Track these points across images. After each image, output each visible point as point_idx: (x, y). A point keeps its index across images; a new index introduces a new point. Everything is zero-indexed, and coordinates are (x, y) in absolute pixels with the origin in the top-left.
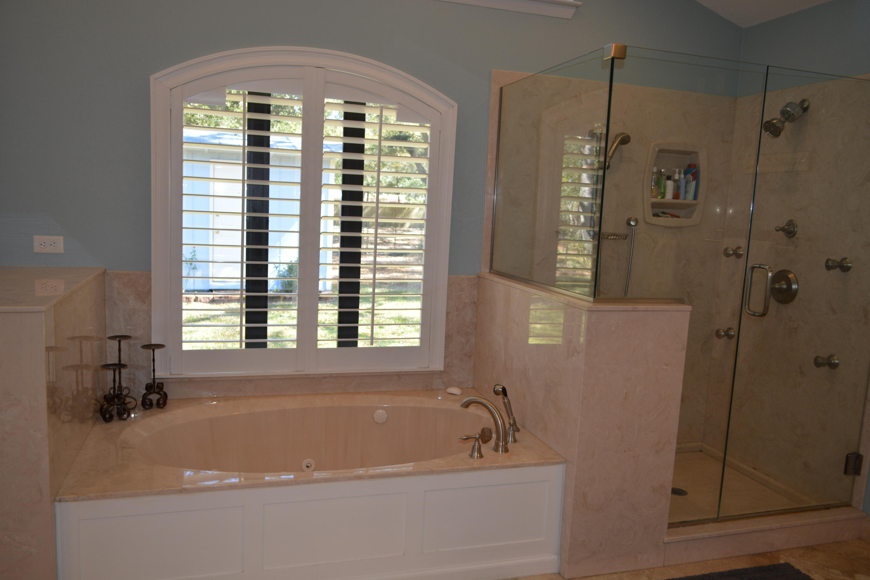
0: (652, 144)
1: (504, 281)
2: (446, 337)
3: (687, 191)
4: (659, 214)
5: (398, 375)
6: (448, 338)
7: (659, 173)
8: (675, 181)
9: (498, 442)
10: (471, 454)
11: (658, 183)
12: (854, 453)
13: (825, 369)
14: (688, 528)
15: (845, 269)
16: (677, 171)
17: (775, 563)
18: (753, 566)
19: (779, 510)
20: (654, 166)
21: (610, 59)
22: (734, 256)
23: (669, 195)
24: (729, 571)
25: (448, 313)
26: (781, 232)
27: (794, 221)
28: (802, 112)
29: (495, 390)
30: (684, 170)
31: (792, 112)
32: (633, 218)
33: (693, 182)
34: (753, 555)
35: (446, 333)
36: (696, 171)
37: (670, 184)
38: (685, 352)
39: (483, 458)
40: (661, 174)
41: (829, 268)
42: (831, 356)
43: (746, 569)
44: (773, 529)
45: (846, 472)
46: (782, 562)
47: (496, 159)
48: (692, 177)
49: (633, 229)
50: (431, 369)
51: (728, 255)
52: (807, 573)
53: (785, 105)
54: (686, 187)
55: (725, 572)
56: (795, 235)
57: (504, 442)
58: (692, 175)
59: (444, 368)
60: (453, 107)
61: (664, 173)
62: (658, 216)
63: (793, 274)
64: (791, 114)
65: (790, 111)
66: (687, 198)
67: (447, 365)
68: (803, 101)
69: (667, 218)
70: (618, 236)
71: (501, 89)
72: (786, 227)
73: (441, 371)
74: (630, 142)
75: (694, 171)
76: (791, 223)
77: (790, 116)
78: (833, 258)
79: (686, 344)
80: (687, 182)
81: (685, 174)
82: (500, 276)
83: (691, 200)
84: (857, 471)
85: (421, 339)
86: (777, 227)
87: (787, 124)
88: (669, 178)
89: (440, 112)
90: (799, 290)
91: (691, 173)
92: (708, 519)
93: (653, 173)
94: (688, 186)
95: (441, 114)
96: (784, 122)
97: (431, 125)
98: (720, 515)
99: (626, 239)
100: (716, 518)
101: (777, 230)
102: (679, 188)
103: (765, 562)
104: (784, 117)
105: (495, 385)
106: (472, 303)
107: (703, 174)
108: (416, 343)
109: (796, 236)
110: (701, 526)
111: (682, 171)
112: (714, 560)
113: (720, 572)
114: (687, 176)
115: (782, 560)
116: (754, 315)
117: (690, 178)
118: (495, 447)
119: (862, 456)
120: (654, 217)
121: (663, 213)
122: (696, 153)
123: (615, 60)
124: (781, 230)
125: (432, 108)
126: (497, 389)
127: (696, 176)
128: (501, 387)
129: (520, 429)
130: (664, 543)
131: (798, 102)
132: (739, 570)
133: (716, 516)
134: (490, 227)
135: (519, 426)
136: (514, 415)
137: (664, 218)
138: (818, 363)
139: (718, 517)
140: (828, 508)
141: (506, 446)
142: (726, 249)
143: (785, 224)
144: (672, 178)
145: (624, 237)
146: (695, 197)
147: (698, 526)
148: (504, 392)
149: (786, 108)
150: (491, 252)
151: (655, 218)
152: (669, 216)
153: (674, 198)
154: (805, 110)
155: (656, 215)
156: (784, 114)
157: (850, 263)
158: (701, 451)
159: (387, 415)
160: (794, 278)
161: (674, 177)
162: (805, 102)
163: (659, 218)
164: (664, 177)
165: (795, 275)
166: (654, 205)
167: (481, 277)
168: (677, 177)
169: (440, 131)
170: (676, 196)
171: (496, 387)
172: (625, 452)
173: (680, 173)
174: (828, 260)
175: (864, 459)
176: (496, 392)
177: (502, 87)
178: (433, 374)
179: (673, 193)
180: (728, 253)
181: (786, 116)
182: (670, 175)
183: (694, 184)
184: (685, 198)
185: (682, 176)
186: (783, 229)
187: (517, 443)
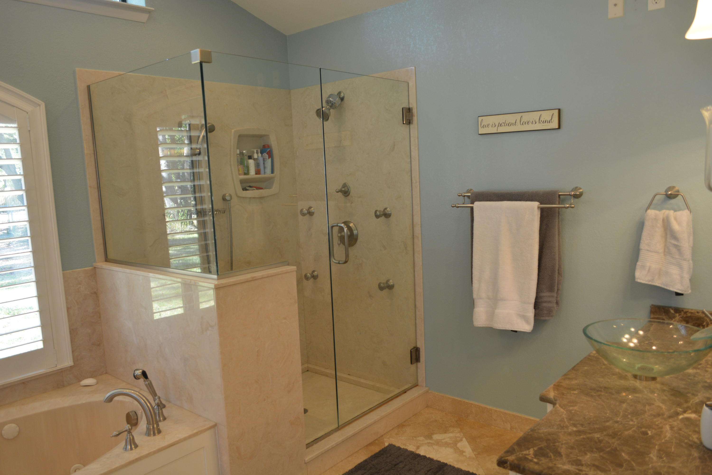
0: (233, 131)
1: (124, 269)
2: (70, 332)
3: (266, 167)
4: (247, 188)
5: (24, 383)
6: (73, 332)
7: (241, 154)
8: (254, 159)
9: (149, 426)
10: (125, 447)
11: (241, 162)
12: (414, 348)
13: (386, 291)
14: (320, 443)
15: (387, 215)
16: (255, 151)
17: (383, 447)
18: (369, 455)
19: (376, 405)
20: (237, 148)
21: (198, 63)
22: (308, 215)
23: (252, 171)
24: (356, 467)
25: (68, 309)
26: (340, 193)
27: (347, 184)
28: (341, 101)
29: (135, 375)
30: (260, 150)
31: (334, 102)
32: (227, 194)
33: (269, 159)
34: (367, 446)
35: (70, 328)
36: (270, 151)
37: (251, 162)
38: (297, 304)
39: (138, 448)
40: (243, 155)
41: (377, 217)
42: (388, 281)
43: (366, 461)
44: (376, 422)
45: (411, 363)
46: (386, 444)
47: (94, 154)
48: (267, 155)
49: (228, 203)
50: (59, 367)
51: (303, 215)
52: (405, 448)
53: (327, 96)
54: (264, 163)
55: (353, 469)
56: (349, 194)
57: (156, 425)
58: (267, 153)
59: (74, 362)
60: (40, 105)
61: (246, 154)
62: (247, 190)
63: (352, 224)
64: (334, 103)
65: (333, 101)
66: (266, 172)
67: (75, 360)
68: (339, 93)
69: (254, 191)
70: (218, 211)
71: (89, 87)
72: (343, 189)
73: (71, 366)
74: (215, 130)
75: (268, 150)
76: (345, 185)
77: (332, 104)
78: (379, 209)
79: (296, 297)
80: (264, 160)
81: (262, 153)
82: (118, 265)
83: (270, 174)
84: (418, 360)
85: (45, 341)
86: (336, 190)
87: (332, 110)
88: (250, 157)
89: (26, 112)
90: (359, 235)
91: (266, 152)
92: (332, 430)
93: (237, 154)
94: (265, 163)
95: (27, 113)
96: (330, 110)
97: (18, 125)
98: (340, 424)
99: (224, 212)
100: (337, 428)
101: (337, 192)
102: (259, 165)
103: (376, 449)
104: (329, 105)
105: (135, 371)
106: (91, 293)
107: (276, 152)
108: (40, 345)
109: (350, 196)
110: (328, 438)
111: (259, 151)
112: (342, 461)
113: (349, 471)
114: (264, 154)
115: (386, 442)
116: (339, 263)
117: (267, 156)
118: (147, 432)
119: (419, 348)
120: (243, 191)
121: (250, 187)
122: (268, 135)
123: (204, 64)
124: (340, 192)
125: (16, 107)
126: (137, 373)
127: (270, 155)
128: (140, 371)
129: (165, 404)
130: (305, 463)
131: (336, 94)
132: (361, 463)
133: (337, 426)
134: (99, 218)
135: (164, 402)
136: (158, 394)
137: (251, 191)
138: (381, 288)
139: (339, 426)
140: (405, 392)
141: (159, 427)
142: (302, 210)
143: (341, 186)
144: (252, 157)
145: (223, 212)
146: (272, 172)
147: (327, 439)
148: (144, 374)
149: (329, 99)
150: (104, 242)
151: (245, 192)
152: (255, 189)
153: (256, 174)
154: (342, 99)
155: (244, 189)
156: (328, 103)
157: (390, 211)
158: (308, 371)
159: (18, 428)
160: (354, 226)
161: (253, 157)
162: (341, 94)
163: (248, 191)
164: (246, 157)
165: (354, 224)
166: (242, 182)
167: (97, 268)
168: (256, 156)
169: (29, 131)
170: (258, 172)
171: (135, 372)
172: (265, 400)
173: (257, 153)
174: (376, 211)
175: (421, 350)
176: (136, 377)
177: (89, 86)
178: (62, 372)
179: (255, 169)
180: (304, 213)
181: (330, 104)
182: (250, 155)
183: (270, 160)
184: (265, 173)
185: (260, 155)
186: (341, 191)
187: (167, 420)
